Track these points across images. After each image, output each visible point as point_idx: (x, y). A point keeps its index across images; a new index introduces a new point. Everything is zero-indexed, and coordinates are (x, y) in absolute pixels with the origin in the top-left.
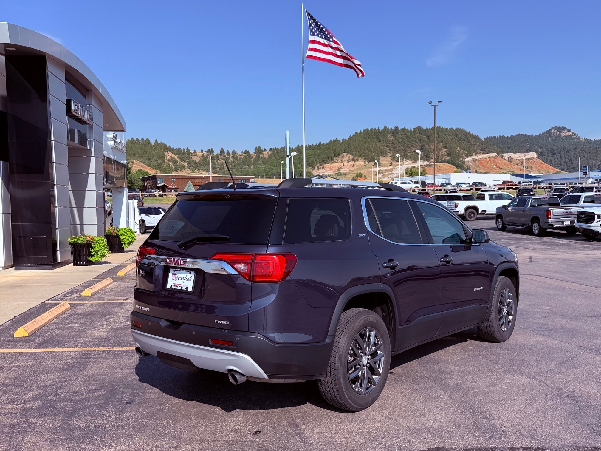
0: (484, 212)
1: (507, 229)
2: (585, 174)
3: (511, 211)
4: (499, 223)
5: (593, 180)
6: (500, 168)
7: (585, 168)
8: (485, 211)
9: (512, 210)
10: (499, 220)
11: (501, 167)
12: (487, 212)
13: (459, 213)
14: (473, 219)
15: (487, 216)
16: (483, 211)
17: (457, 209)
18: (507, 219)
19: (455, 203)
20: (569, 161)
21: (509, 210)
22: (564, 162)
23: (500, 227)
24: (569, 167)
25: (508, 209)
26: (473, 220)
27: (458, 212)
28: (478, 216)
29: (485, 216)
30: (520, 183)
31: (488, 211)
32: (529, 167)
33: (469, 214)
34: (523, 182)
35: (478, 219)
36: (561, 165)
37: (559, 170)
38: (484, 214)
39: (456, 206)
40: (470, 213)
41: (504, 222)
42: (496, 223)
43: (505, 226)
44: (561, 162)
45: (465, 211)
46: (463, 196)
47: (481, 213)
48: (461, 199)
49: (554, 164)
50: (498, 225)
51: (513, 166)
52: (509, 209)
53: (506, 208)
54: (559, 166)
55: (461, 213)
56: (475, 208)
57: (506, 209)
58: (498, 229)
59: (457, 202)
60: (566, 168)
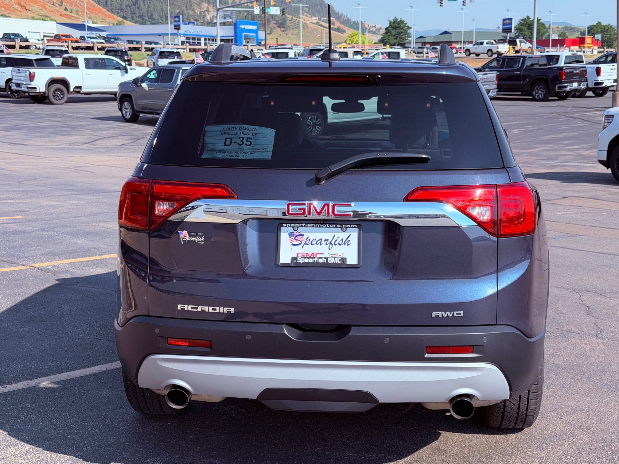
0: (79, 90)
1: (139, 120)
2: (177, 27)
3: (147, 89)
4: (126, 109)
5: (184, 39)
6: (26, 9)
7: (177, 19)
8: (80, 87)
9: (149, 87)
10: (126, 104)
11: (28, 8)
12: (83, 90)
13: (38, 91)
14: (61, 102)
15: (83, 96)
16: (76, 87)
17: (33, 84)
18: (140, 103)
19: (30, 73)
20: (134, 5)
21: (143, 88)
22: (127, 6)
23: (128, 117)
24: (135, 14)
25: (141, 86)
26: (62, 104)
27: (35, 88)
28: (70, 96)
29: (79, 95)
30: (82, 38)
31: (86, 88)
32: (73, 11)
33: (54, 93)
34: (88, 37)
35: (71, 101)
36: (122, 10)
37: (121, 19)
38: (79, 92)
39: (32, 77)
40: (56, 90)
41: (135, 108)
42: (121, 109)
43: (137, 114)
44: (121, 6)
45: (48, 87)
46: (36, 60)
47: (74, 91)
48: (33, 66)
49: (110, 8)
50: (124, 112)
51: (47, 7)
52: (144, 85)
53: (139, 85)
54: (119, 11)
55: (41, 91)
56: (64, 82)
57: (137, 86)
58: (123, 120)
59: (32, 70)
60: (130, 16)
